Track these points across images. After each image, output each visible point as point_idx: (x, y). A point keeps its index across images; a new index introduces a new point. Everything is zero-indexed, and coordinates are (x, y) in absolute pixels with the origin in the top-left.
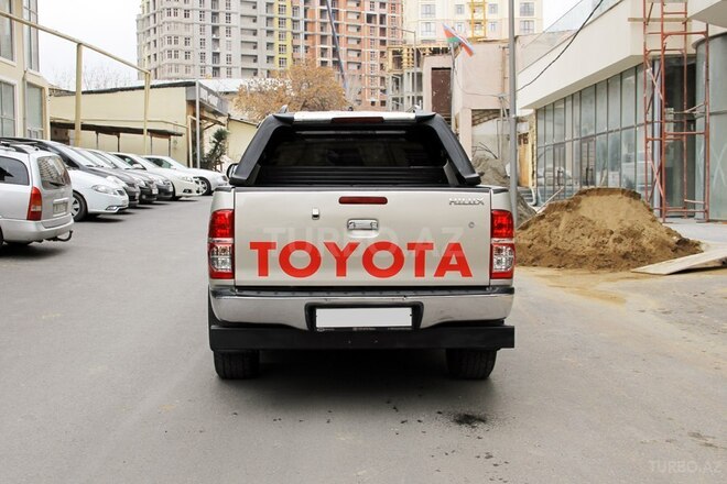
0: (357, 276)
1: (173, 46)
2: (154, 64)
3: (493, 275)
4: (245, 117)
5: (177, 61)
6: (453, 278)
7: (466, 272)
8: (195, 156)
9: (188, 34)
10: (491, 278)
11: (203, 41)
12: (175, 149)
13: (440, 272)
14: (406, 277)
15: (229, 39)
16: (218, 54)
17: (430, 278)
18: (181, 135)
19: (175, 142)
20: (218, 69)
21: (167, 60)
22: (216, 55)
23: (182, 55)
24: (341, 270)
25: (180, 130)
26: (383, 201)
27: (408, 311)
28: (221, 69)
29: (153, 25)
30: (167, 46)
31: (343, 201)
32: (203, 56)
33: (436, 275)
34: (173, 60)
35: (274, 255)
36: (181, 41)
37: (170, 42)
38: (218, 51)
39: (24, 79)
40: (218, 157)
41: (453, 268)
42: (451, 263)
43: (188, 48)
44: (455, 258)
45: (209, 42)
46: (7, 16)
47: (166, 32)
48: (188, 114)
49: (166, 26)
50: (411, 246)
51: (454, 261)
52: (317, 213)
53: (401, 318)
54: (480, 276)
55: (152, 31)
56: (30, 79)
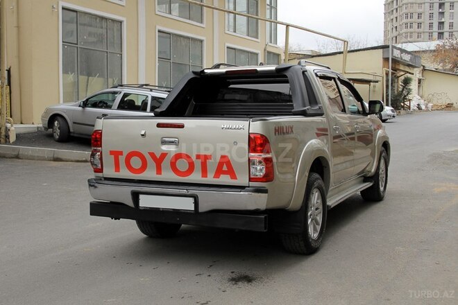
0: (168, 175)
1: (409, 20)
2: (395, 34)
3: (251, 179)
4: (440, 67)
5: (412, 30)
6: (225, 179)
7: (233, 176)
8: (387, 96)
9: (420, 11)
10: (250, 181)
11: (431, 16)
12: (374, 91)
13: (217, 175)
14: (196, 177)
15: (452, 11)
16: (443, 23)
17: (210, 179)
18: (377, 82)
19: (374, 86)
20: (442, 33)
21: (404, 30)
22: (441, 24)
23: (415, 26)
24: (159, 171)
25: (378, 78)
26: (182, 126)
27: (191, 200)
28: (445, 33)
29: (395, 7)
30: (405, 21)
31: (159, 125)
32: (431, 25)
33: (214, 177)
34: (409, 30)
35: (122, 159)
36: (415, 16)
37: (407, 18)
38: (443, 20)
39: (265, 50)
40: (405, 96)
41: (225, 173)
42: (224, 169)
43: (420, 20)
44: (225, 166)
45: (436, 16)
46: (233, 13)
47: (404, 11)
48: (384, 67)
49: (404, 6)
50: (198, 157)
51: (225, 168)
52: (143, 133)
53: (187, 204)
54: (242, 180)
55: (395, 11)
56: (269, 49)
